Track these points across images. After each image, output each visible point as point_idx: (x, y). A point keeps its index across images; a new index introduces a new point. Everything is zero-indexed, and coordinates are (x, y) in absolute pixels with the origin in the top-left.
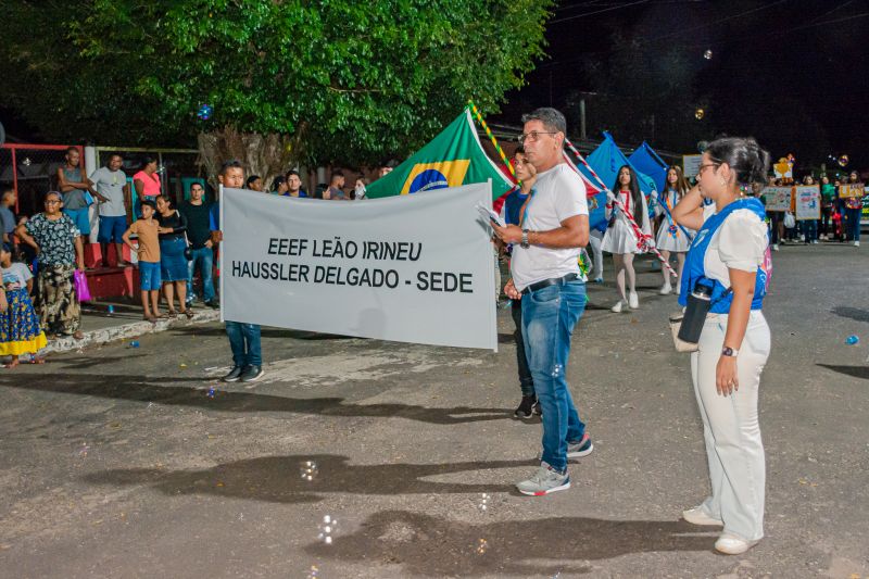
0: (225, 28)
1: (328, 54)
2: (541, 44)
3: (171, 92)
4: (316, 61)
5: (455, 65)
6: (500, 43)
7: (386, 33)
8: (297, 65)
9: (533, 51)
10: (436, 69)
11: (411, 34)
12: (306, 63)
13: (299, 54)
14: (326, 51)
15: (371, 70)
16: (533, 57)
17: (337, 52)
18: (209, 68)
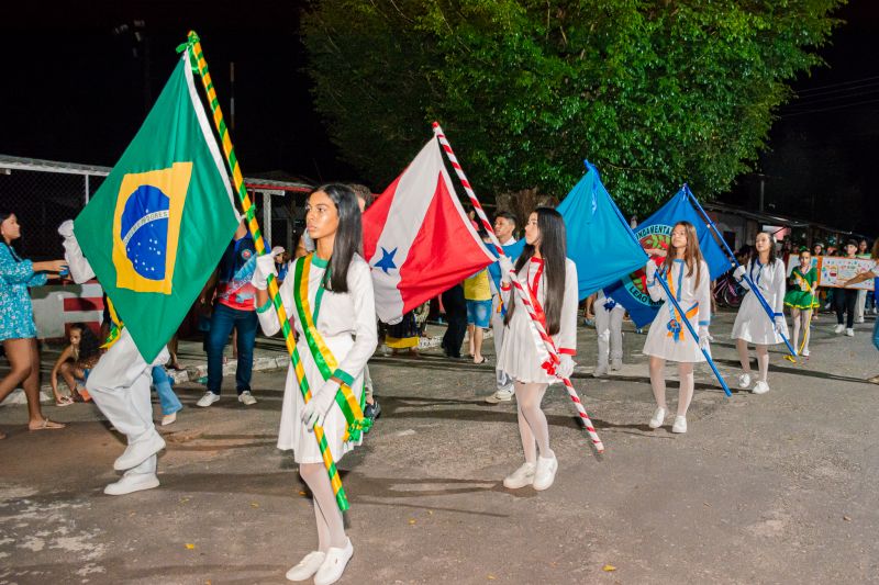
0: (546, 117)
1: (619, 141)
2: (764, 140)
3: (494, 162)
4: (609, 146)
5: (702, 153)
6: (738, 138)
7: (663, 128)
8: (596, 147)
9: (759, 145)
10: (687, 155)
11: (684, 129)
12: (602, 146)
13: (597, 139)
14: (618, 138)
15: (648, 155)
16: (758, 150)
17: (627, 140)
18: (526, 145)
